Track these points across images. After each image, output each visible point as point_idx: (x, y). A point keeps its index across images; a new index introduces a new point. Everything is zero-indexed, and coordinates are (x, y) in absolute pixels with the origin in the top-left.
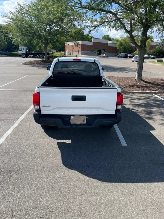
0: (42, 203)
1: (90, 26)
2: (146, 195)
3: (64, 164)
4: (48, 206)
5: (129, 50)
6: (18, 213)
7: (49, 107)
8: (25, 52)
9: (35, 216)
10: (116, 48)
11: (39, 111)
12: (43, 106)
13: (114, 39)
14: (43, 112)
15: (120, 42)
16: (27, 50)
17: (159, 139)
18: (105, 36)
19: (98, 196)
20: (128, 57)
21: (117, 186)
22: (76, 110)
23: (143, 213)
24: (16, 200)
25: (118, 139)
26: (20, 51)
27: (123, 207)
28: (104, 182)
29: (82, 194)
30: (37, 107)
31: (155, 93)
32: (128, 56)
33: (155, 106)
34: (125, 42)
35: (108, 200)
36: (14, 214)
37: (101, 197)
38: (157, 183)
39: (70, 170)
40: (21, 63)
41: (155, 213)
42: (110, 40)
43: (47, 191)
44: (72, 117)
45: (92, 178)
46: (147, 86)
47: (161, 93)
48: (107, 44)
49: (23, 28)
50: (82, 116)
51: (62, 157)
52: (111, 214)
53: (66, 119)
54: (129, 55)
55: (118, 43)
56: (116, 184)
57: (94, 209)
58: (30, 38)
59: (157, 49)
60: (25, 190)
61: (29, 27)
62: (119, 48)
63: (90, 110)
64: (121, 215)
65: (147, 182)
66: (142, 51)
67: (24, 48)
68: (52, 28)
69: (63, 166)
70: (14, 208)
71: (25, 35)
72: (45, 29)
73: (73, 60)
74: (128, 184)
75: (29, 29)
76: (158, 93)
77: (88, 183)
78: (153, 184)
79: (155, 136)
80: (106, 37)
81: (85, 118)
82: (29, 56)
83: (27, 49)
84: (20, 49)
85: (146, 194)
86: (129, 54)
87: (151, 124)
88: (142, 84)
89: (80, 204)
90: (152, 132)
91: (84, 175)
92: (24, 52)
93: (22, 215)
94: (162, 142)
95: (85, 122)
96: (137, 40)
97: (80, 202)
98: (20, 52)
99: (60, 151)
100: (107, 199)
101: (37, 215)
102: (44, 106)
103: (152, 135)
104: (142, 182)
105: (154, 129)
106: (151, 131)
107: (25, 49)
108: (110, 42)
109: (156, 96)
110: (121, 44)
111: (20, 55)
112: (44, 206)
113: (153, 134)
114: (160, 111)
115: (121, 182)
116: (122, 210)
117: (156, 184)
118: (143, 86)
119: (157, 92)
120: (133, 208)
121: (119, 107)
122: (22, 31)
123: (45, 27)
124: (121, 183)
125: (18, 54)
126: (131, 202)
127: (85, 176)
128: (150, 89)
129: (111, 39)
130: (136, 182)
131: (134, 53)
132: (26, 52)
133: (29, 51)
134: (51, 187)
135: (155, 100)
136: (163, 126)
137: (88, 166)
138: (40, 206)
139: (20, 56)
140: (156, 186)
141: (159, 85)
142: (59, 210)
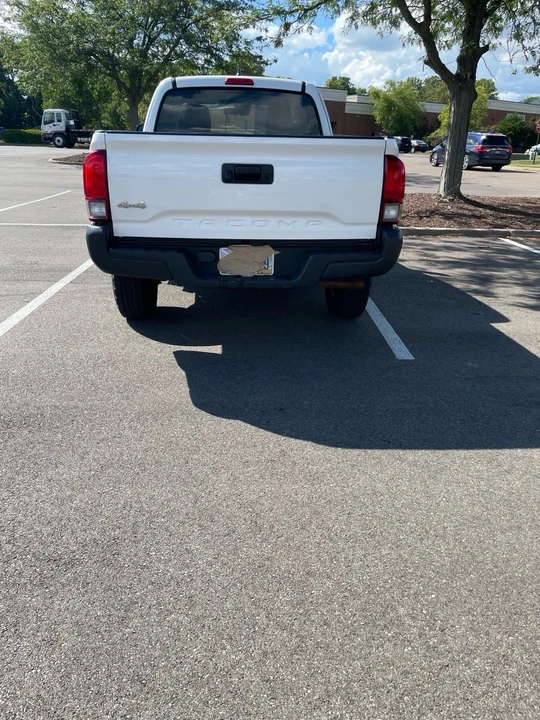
0: (123, 502)
1: (287, 9)
2: (482, 479)
3: (196, 404)
4: (141, 510)
5: (415, 127)
6: (32, 528)
7: (143, 207)
8: (64, 129)
9: (97, 537)
10: (371, 118)
11: (105, 222)
12: (120, 206)
13: (364, 91)
14: (123, 228)
15: (387, 100)
16: (72, 123)
17: (522, 344)
18: (335, 79)
19: (316, 482)
20: (413, 150)
21: (383, 457)
22: (238, 223)
23: (475, 527)
24: (29, 495)
25: (383, 342)
26: (46, 123)
27: (404, 510)
28: (337, 447)
29: (262, 477)
30: (99, 210)
31: (506, 235)
32: (410, 147)
33: (508, 266)
34: (403, 99)
35: (351, 493)
36: (20, 531)
37: (328, 484)
38: (519, 450)
39: (219, 419)
40: (51, 160)
41: (520, 528)
42: (352, 92)
43: (137, 470)
44: (223, 252)
45: (296, 437)
46: (477, 213)
47: (527, 233)
48: (343, 104)
49: (55, 36)
50: (259, 248)
51: (190, 386)
52: (364, 526)
53: (204, 256)
54: (414, 143)
55: (379, 104)
56: (378, 452)
57: (303, 515)
58: (79, 71)
59: (510, 125)
60: (61, 469)
61: (75, 33)
62: (383, 119)
63: (289, 220)
64: (399, 530)
65: (486, 448)
66: (464, 94)
67: (59, 114)
68: (155, 38)
69: (195, 408)
70: (20, 517)
71: (62, 60)
72: (131, 40)
73: (226, 83)
74: (420, 452)
75: (73, 37)
76: (517, 234)
77: (283, 451)
78: (507, 452)
79: (511, 336)
80: (339, 83)
81: (271, 255)
82: (76, 141)
83: (68, 118)
84: (45, 117)
85: (485, 476)
86: (414, 139)
87: (494, 307)
88: (462, 208)
89: (252, 503)
90: (498, 326)
91: (268, 430)
92: (61, 127)
93: (48, 535)
94: (533, 350)
95: (271, 270)
96: (442, 95)
97: (254, 497)
98: (47, 129)
99: (184, 373)
100: (348, 491)
101: (104, 532)
102: (125, 206)
103: (500, 334)
104: (468, 447)
105: (504, 320)
106: (496, 325)
107: (63, 118)
108: (353, 99)
109: (508, 241)
110: (390, 105)
111: (45, 139)
112: (128, 508)
113: (503, 331)
114: (520, 276)
115: (397, 448)
116: (401, 517)
117: (519, 452)
118: (464, 215)
119: (511, 230)
120: (441, 512)
121: (391, 212)
122: (53, 48)
123: (131, 33)
124: (395, 451)
125: (39, 136)
126: (429, 497)
127: (270, 433)
128: (487, 224)
129: (354, 89)
130: (448, 448)
131: (433, 134)
132: (68, 127)
133: (78, 125)
134: (154, 462)
135: (507, 250)
136: (535, 312)
137: (281, 409)
138: (113, 508)
139: (46, 141)
140: (518, 458)
141: (519, 213)
142: (181, 519)
